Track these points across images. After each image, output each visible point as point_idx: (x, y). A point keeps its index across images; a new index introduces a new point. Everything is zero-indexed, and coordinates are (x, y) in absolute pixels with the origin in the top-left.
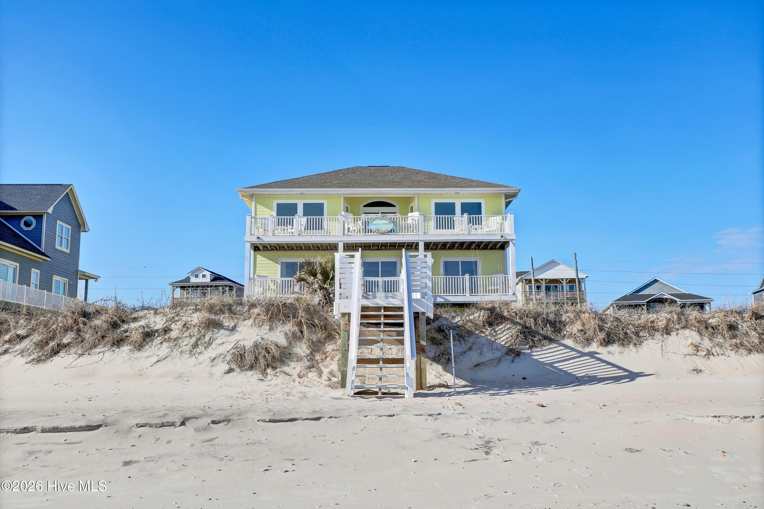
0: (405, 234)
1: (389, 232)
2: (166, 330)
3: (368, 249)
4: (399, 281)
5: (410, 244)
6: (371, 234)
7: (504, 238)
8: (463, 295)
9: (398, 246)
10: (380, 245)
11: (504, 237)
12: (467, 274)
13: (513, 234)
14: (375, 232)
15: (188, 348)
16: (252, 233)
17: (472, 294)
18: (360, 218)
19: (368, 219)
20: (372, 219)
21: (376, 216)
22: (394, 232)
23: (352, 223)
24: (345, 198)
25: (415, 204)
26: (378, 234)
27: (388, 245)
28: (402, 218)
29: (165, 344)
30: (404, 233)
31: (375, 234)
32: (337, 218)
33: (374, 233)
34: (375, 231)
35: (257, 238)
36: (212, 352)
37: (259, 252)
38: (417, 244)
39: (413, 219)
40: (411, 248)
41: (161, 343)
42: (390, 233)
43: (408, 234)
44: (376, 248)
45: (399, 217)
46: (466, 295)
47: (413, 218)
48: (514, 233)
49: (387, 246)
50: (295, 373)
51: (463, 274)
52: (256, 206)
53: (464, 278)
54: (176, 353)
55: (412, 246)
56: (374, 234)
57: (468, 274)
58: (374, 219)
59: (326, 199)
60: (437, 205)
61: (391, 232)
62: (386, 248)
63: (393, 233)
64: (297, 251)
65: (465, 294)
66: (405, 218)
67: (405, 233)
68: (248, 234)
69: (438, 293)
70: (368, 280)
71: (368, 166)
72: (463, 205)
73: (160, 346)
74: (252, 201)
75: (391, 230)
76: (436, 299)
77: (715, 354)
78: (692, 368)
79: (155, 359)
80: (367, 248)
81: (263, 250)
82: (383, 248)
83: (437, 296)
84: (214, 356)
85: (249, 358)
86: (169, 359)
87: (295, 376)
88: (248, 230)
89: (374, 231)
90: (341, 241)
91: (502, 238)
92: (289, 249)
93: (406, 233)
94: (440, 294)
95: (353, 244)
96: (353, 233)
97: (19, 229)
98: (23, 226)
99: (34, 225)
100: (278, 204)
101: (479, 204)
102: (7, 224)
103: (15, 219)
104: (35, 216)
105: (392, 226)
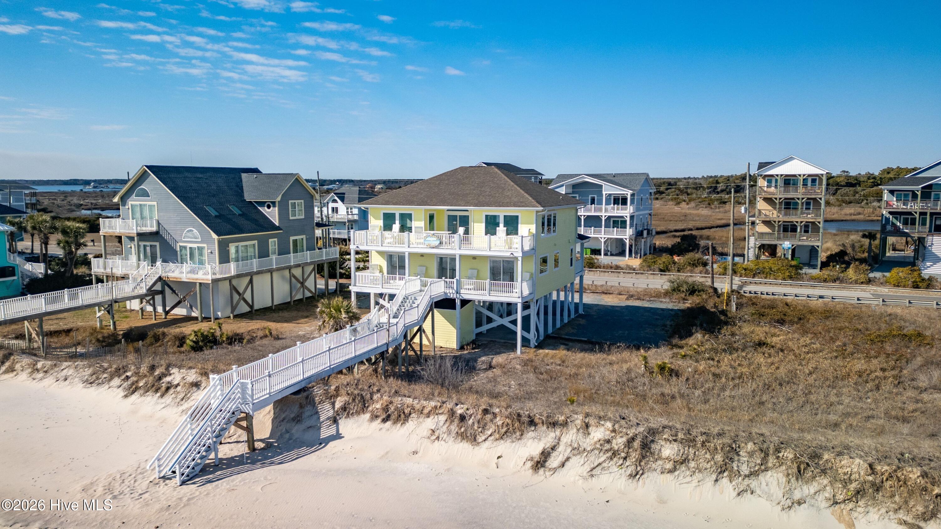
0: (448, 248)
2: (178, 385)
11: (513, 254)
15: (179, 400)
29: (172, 396)
34: (428, 245)
36: (186, 406)
41: (171, 394)
54: (173, 403)
56: (427, 247)
58: (427, 236)
59: (413, 211)
73: (170, 396)
77: (441, 439)
84: (186, 409)
86: (169, 407)
90: (407, 252)
96: (415, 245)
97: (264, 210)
98: (266, 208)
99: (272, 208)
100: (384, 213)
101: (517, 217)
102: (259, 208)
103: (262, 204)
104: (271, 202)
105: (439, 242)
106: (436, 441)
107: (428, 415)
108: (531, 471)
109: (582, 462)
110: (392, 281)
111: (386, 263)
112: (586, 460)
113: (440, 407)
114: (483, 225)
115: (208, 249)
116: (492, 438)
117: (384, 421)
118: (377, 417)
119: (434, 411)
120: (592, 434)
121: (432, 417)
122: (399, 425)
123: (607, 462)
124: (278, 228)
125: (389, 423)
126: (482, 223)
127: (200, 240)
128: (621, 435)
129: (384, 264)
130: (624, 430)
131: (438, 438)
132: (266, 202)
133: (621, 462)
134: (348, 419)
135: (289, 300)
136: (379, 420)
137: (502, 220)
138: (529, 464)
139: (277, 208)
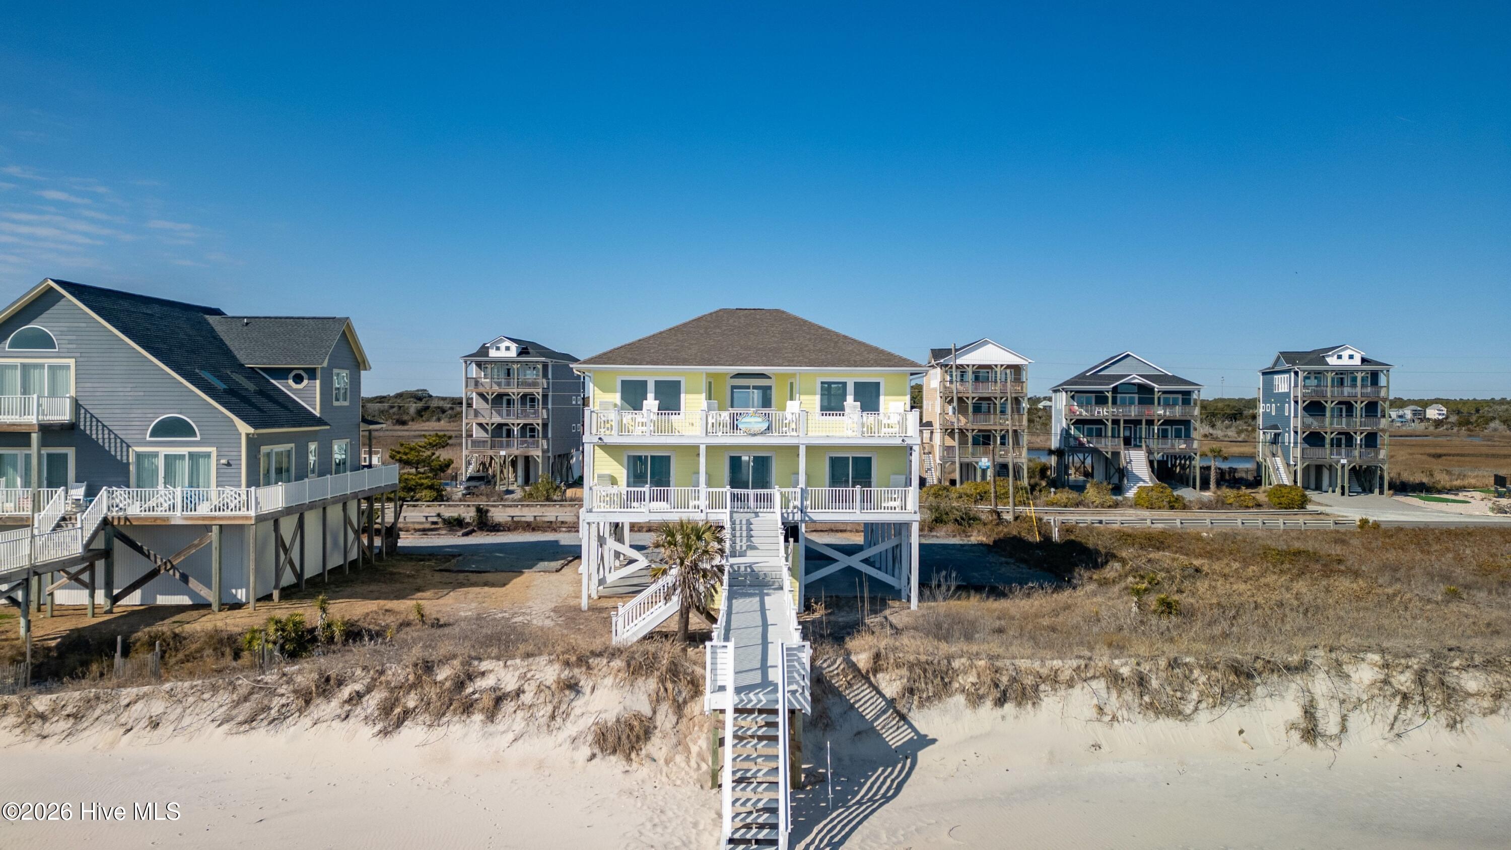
0: (782, 435)
2: (519, 692)
4: (773, 494)
6: (740, 434)
7: (906, 443)
11: (906, 441)
12: (858, 485)
13: (918, 437)
15: (543, 721)
17: (864, 511)
19: (737, 413)
20: (742, 415)
24: (707, 374)
25: (796, 382)
29: (520, 714)
31: (745, 434)
34: (745, 431)
35: (598, 438)
36: (571, 729)
38: (797, 449)
39: (793, 412)
41: (515, 712)
42: (764, 434)
43: (786, 435)
45: (775, 413)
46: (855, 513)
47: (793, 409)
50: (661, 756)
51: (853, 486)
53: (855, 491)
54: (532, 728)
58: (744, 415)
59: (683, 376)
60: (823, 385)
63: (767, 433)
65: (854, 510)
66: (783, 410)
70: (736, 492)
72: (857, 386)
73: (513, 716)
77: (1120, 719)
78: (1092, 743)
79: (511, 736)
84: (574, 734)
85: (611, 739)
86: (526, 736)
87: (662, 762)
90: (703, 444)
91: (903, 443)
93: (784, 433)
97: (288, 387)
98: (291, 382)
99: (305, 382)
100: (622, 381)
101: (878, 384)
102: (273, 381)
103: (282, 374)
104: (305, 370)
105: (766, 425)
106: (1116, 723)
107: (1070, 684)
108: (1305, 745)
109: (1369, 720)
110: (635, 504)
111: (625, 472)
112: (1372, 714)
113: (1086, 666)
114: (817, 399)
115: (219, 457)
116: (1203, 705)
117: (1000, 702)
118: (981, 697)
119: (1081, 676)
120: (1355, 677)
121: (1078, 687)
122: (1030, 706)
123: (1402, 712)
124: (319, 421)
125: (1009, 707)
126: (815, 394)
127: (198, 438)
128: (1399, 669)
129: (621, 473)
130: (1403, 661)
131: (1114, 718)
132: (292, 369)
133: (1422, 709)
134: (926, 710)
135: (342, 562)
136: (989, 703)
137: (850, 388)
138: (1296, 736)
139: (318, 382)
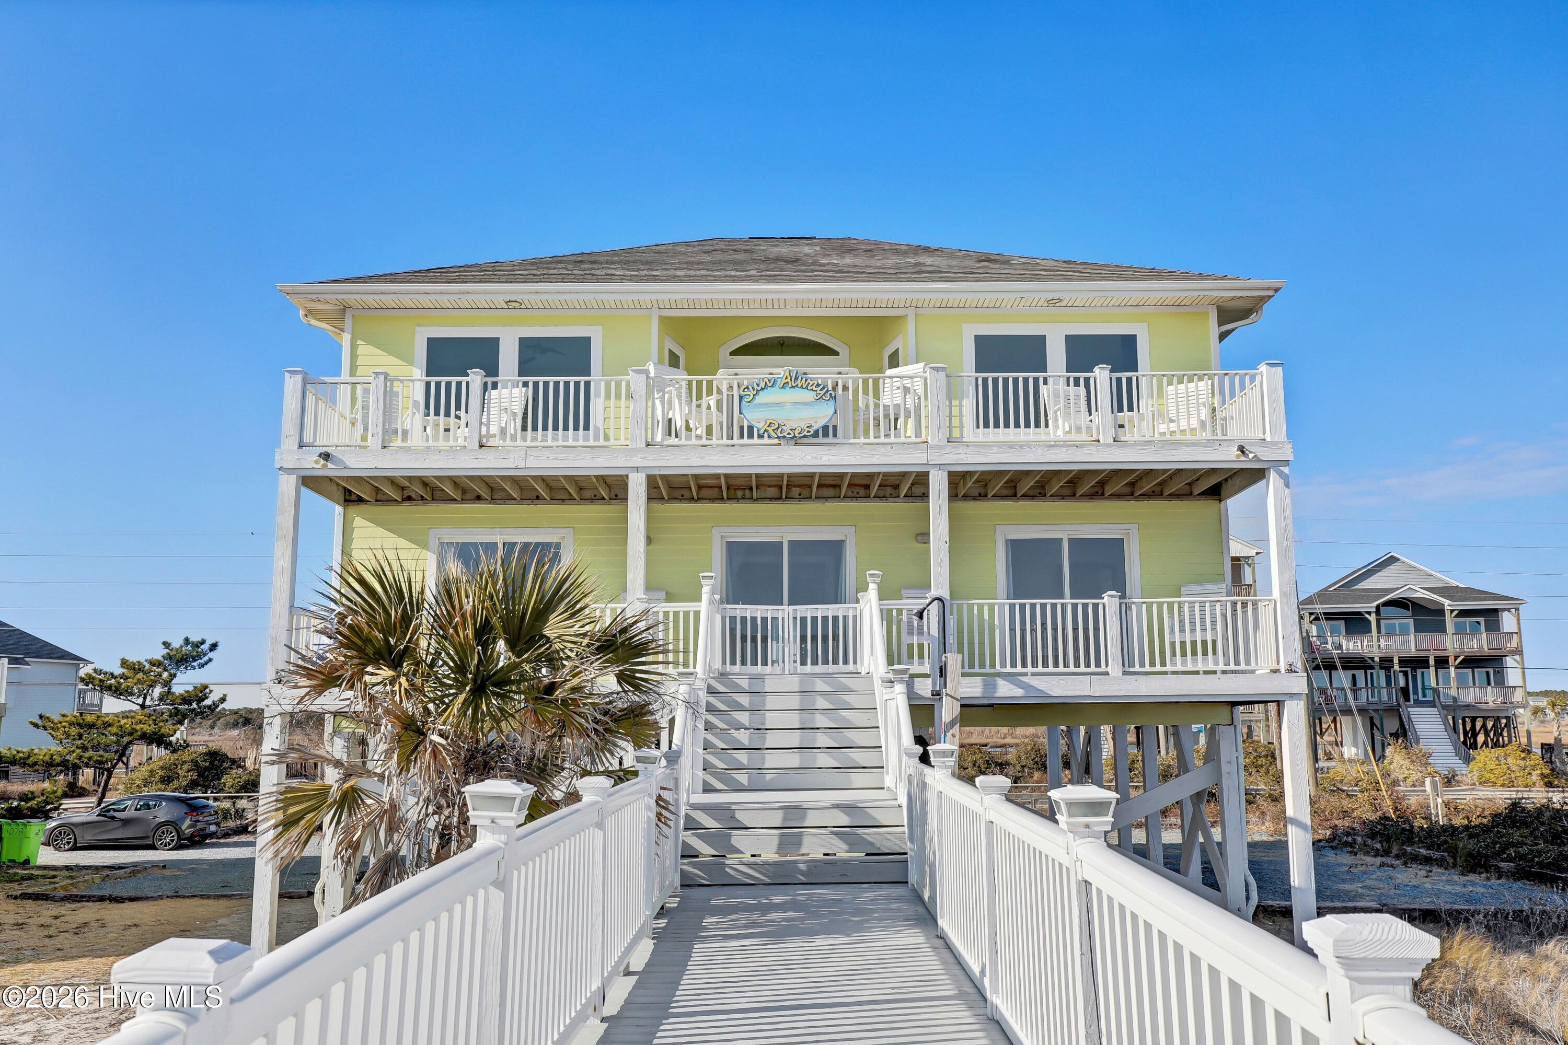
0: (877, 440)
1: (816, 434)
3: (743, 498)
4: (855, 617)
5: (891, 480)
6: (751, 441)
7: (1251, 456)
8: (1098, 670)
9: (850, 485)
10: (785, 483)
11: (1251, 452)
12: (1110, 593)
13: (1284, 443)
14: (766, 434)
16: (308, 439)
17: (1132, 669)
18: (710, 383)
19: (739, 387)
20: (756, 387)
21: (771, 374)
22: (835, 435)
23: (680, 400)
24: (664, 320)
25: (904, 341)
26: (776, 441)
27: (813, 481)
28: (865, 381)
30: (872, 440)
31: (766, 440)
32: (624, 383)
33: (761, 437)
34: (766, 431)
35: (320, 456)
37: (362, 507)
38: (921, 480)
39: (906, 390)
40: (893, 492)
42: (821, 439)
43: (887, 440)
44: (772, 492)
45: (855, 381)
46: (1107, 673)
47: (907, 382)
48: (1284, 438)
49: (810, 487)
52: (354, 347)
53: (1101, 607)
55: (896, 487)
56: (761, 441)
57: (1114, 593)
58: (762, 385)
59: (599, 325)
60: (981, 342)
61: (826, 435)
62: (805, 492)
63: (831, 439)
64: (495, 504)
65: (1103, 668)
66: (876, 381)
67: (879, 437)
68: (290, 444)
69: (1003, 665)
70: (739, 614)
71: (750, 238)
72: (1072, 342)
74: (343, 330)
75: (825, 428)
76: (995, 686)
80: (739, 494)
81: (377, 501)
82: (796, 491)
83: (998, 675)
88: (289, 426)
89: (762, 432)
90: (637, 469)
91: (1243, 458)
92: (468, 496)
93: (882, 439)
94: (1008, 669)
95: (685, 479)
96: (683, 438)
100: (432, 341)
